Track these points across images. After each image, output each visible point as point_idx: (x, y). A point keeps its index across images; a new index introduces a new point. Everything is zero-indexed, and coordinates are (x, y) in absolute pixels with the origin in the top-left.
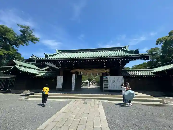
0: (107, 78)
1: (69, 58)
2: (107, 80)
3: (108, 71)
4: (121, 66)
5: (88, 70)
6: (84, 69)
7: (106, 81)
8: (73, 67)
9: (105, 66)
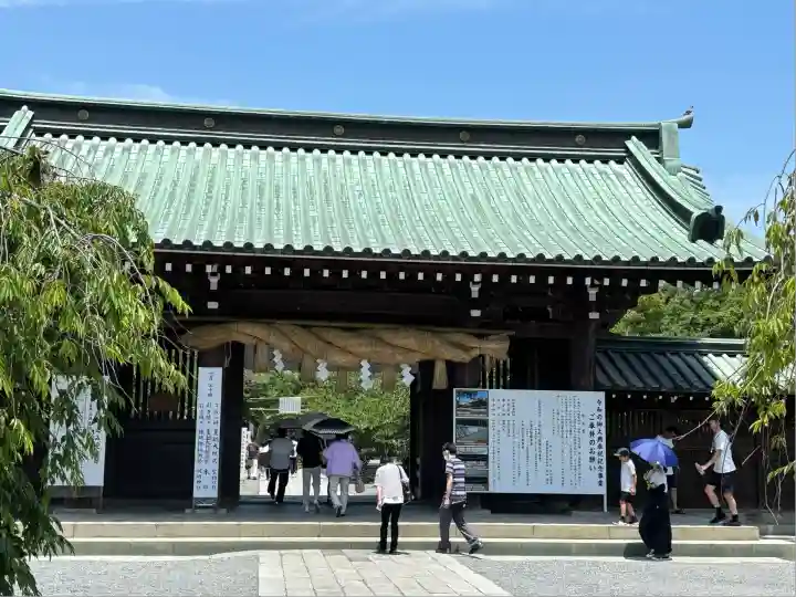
0: (483, 404)
1: (177, 241)
2: (485, 423)
3: (495, 348)
4: (594, 315)
5: (331, 335)
6: (304, 327)
7: (473, 429)
8: (213, 305)
9: (476, 313)
